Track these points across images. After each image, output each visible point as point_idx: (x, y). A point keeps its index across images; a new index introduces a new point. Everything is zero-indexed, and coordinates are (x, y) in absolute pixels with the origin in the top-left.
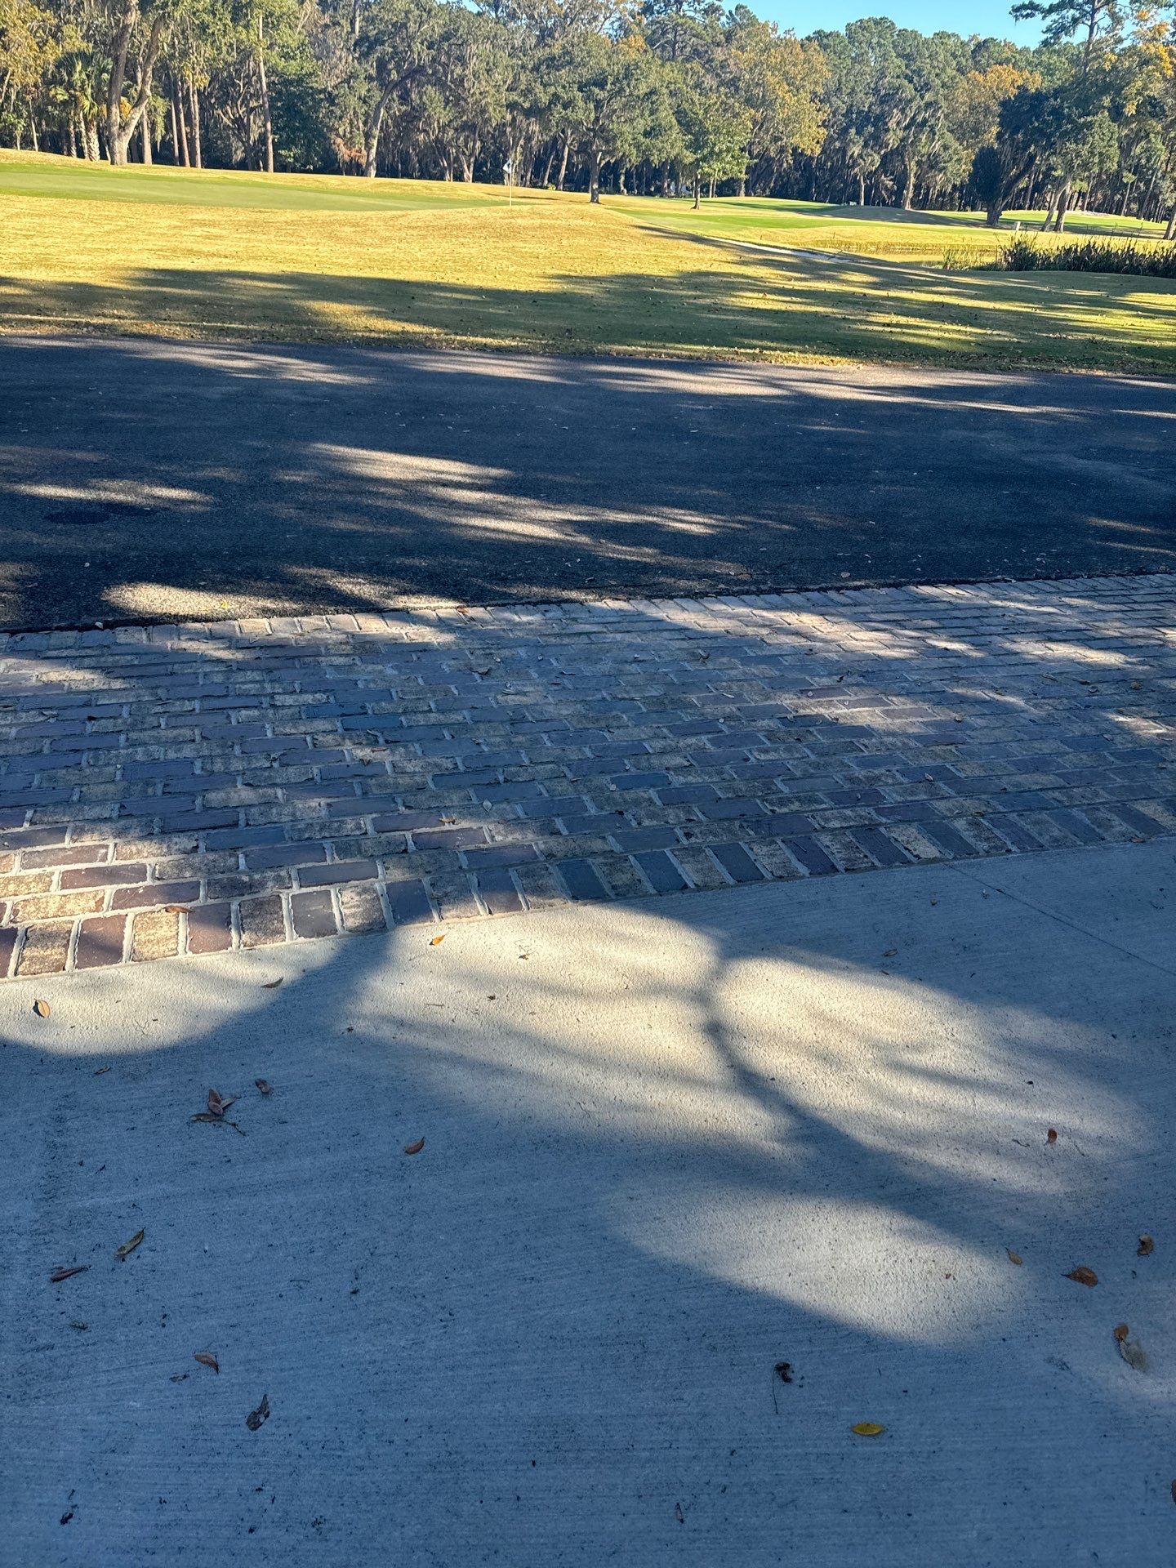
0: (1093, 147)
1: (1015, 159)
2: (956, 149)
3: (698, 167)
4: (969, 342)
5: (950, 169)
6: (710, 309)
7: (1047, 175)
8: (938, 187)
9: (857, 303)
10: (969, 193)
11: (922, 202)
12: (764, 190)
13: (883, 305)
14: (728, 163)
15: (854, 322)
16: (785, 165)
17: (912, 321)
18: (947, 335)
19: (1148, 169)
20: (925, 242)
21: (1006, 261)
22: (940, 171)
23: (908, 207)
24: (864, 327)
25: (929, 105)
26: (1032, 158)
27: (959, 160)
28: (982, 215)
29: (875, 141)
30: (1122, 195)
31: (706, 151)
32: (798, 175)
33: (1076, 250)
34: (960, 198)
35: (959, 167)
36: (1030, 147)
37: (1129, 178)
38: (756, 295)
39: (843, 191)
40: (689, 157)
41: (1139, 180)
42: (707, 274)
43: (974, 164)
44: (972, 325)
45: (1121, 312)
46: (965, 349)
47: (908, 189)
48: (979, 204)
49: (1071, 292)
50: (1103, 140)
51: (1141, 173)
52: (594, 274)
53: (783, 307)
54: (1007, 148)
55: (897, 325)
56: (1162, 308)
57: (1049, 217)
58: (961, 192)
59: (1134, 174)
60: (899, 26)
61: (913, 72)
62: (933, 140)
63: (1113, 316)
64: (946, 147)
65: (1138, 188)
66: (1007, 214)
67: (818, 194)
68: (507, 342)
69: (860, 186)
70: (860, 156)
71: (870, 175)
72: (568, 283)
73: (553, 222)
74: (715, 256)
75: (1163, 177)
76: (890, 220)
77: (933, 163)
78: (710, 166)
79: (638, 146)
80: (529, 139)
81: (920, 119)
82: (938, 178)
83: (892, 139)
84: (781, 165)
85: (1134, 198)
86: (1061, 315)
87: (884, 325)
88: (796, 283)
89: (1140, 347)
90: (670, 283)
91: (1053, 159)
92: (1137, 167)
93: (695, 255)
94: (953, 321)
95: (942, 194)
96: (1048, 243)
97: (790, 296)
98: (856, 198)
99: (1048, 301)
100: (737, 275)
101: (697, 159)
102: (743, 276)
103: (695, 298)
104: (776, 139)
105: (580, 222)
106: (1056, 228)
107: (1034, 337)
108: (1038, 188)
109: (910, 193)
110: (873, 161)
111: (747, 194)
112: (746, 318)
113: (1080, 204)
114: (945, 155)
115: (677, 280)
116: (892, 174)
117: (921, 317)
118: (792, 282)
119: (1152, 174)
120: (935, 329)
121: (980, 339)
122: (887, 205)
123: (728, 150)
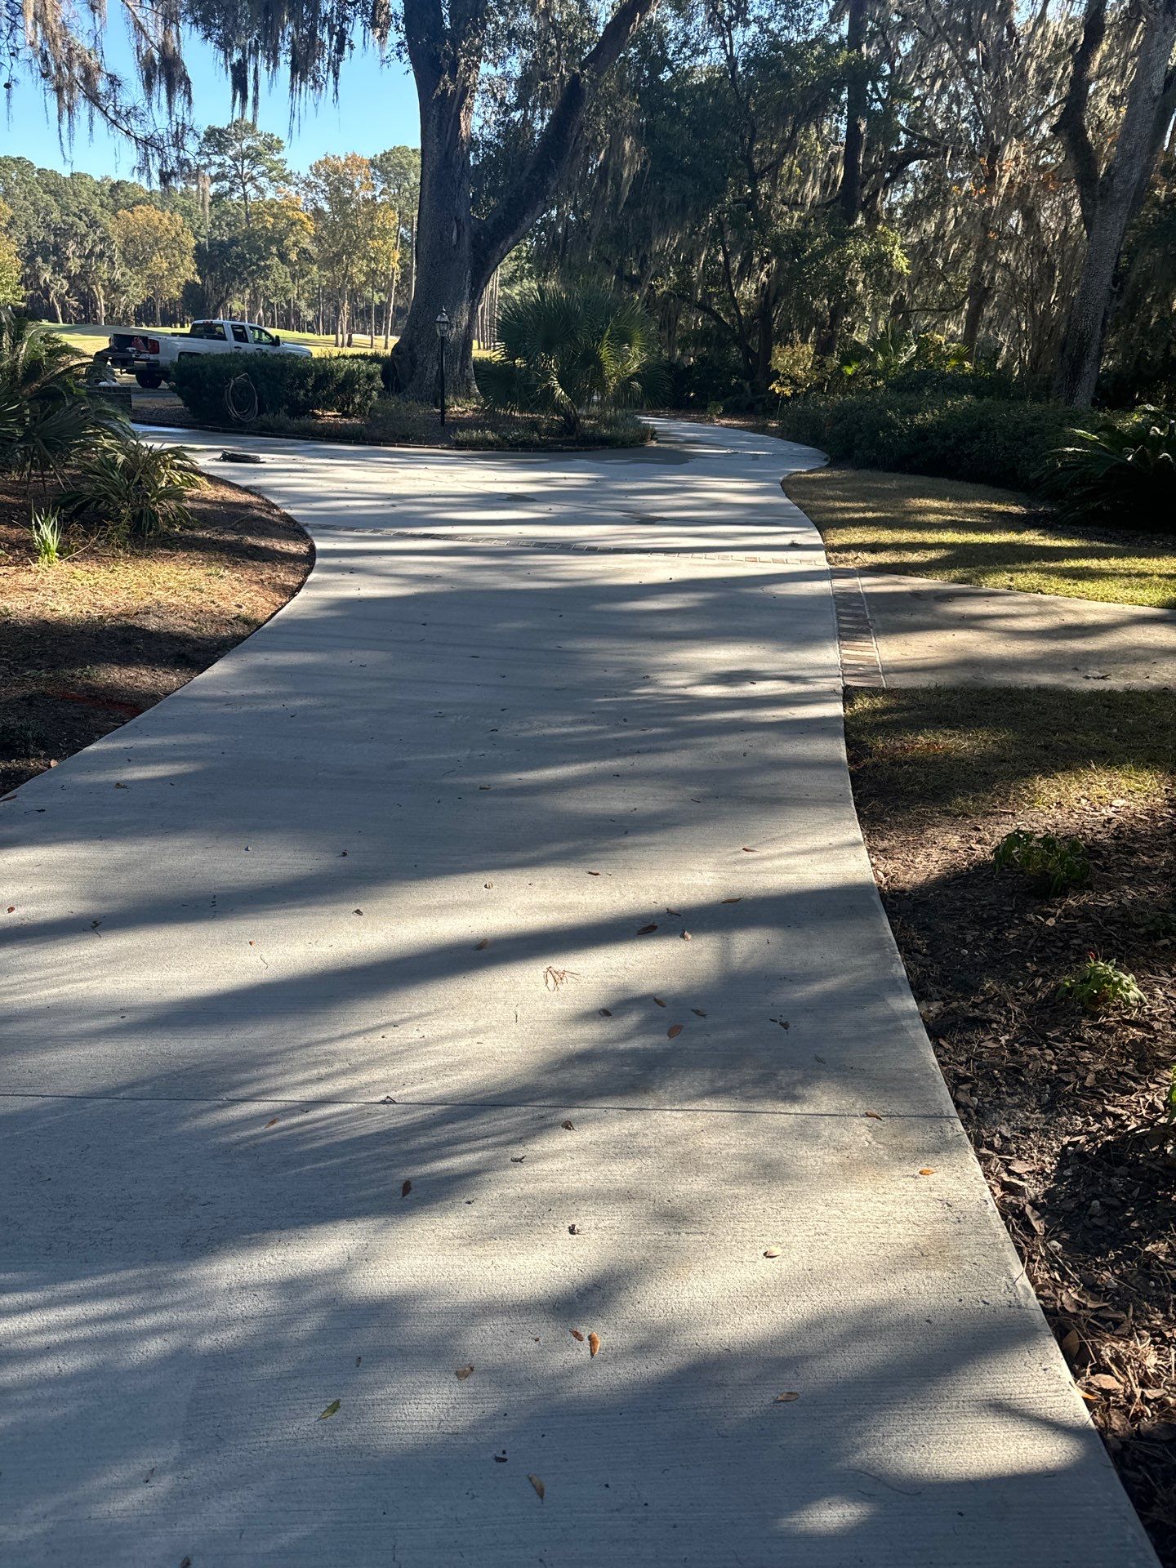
25: (102, 240)
29: (59, 267)
60: (38, 166)
61: (81, 211)
81: (97, 249)
83: (74, 266)
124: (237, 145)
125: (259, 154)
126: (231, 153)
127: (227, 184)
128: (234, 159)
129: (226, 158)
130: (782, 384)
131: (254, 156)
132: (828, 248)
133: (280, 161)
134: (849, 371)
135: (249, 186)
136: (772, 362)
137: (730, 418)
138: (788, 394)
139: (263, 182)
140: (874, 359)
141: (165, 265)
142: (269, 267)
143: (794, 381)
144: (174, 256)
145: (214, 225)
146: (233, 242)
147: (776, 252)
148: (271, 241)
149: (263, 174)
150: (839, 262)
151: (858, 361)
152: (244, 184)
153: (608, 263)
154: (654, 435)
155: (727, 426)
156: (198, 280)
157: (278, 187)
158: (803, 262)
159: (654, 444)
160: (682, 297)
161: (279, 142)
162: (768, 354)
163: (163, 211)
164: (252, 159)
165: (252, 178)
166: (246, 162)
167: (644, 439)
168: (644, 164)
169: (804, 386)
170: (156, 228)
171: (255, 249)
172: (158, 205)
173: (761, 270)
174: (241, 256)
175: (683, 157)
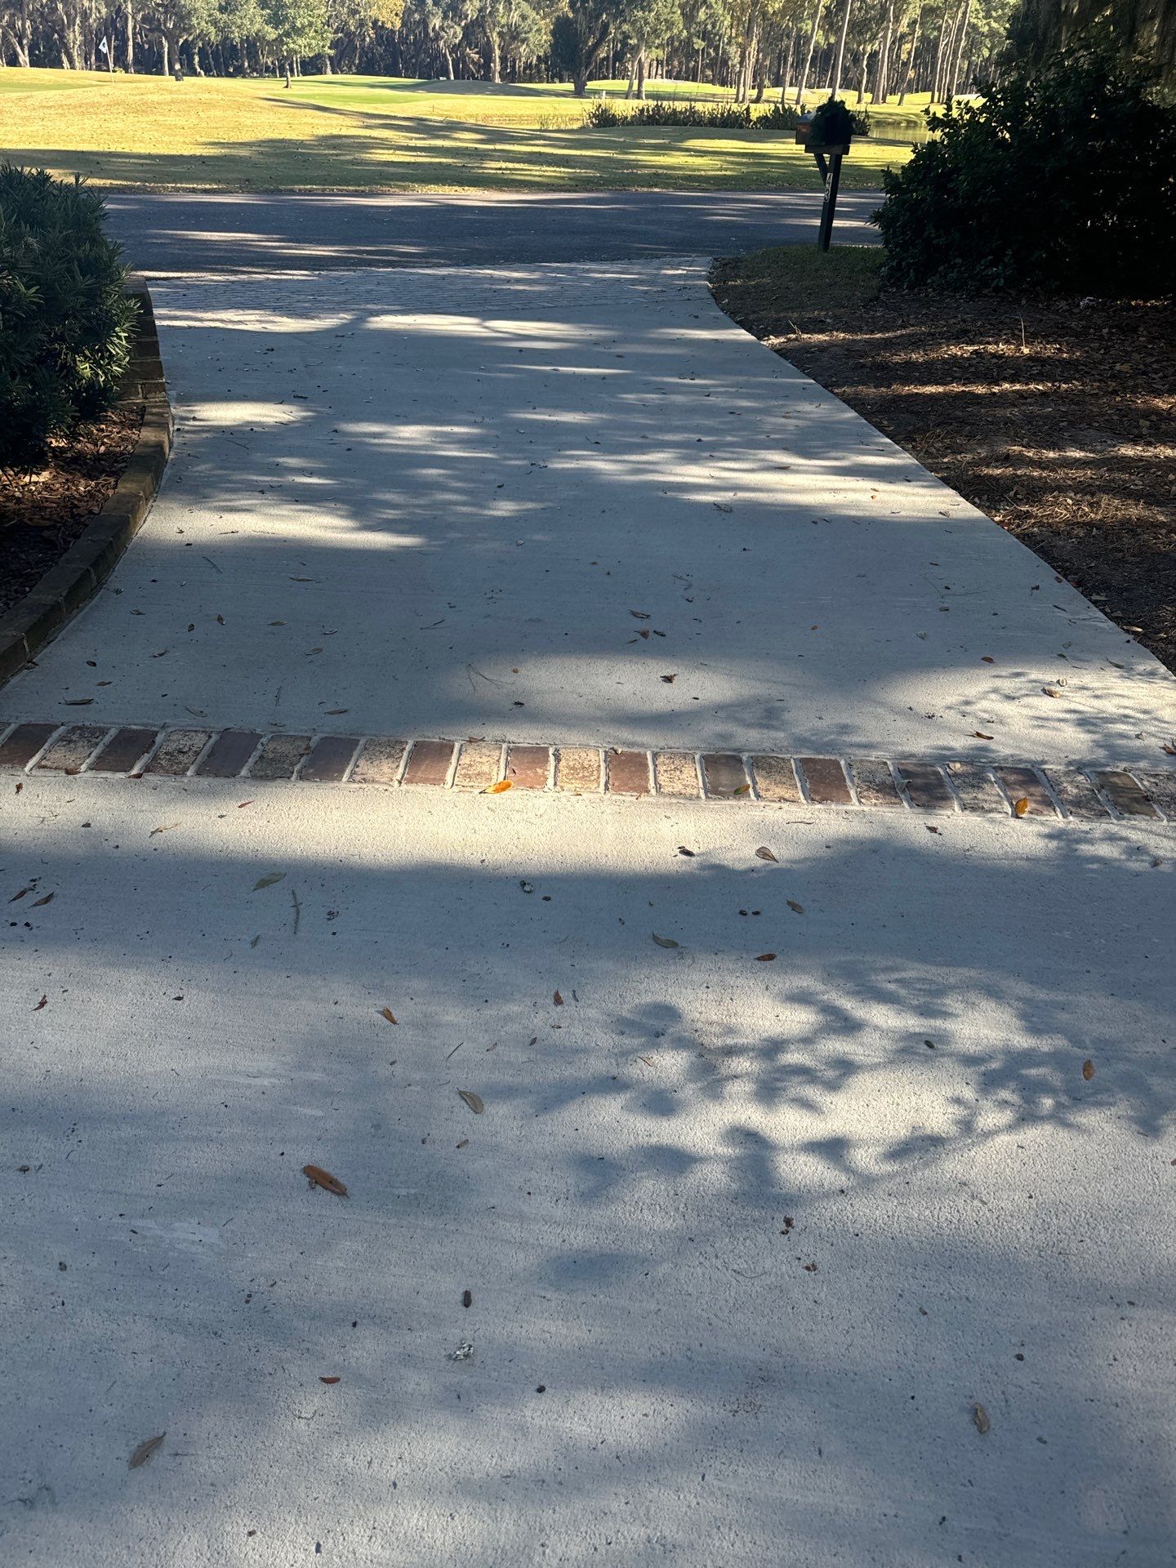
0: (658, 15)
1: (590, 28)
2: (534, 20)
3: (282, 43)
4: (563, 178)
5: (532, 39)
6: (352, 162)
7: (624, 44)
8: (523, 59)
9: (469, 155)
10: (554, 65)
11: (510, 76)
12: (350, 68)
13: (490, 156)
14: (314, 38)
15: (473, 168)
16: (368, 39)
17: (517, 166)
18: (546, 174)
19: (715, 35)
20: (519, 113)
21: (592, 122)
22: (523, 41)
23: (498, 80)
24: (481, 171)
26: (606, 26)
27: (539, 30)
28: (570, 86)
30: (695, 61)
31: (287, 26)
32: (381, 50)
33: (648, 109)
34: (547, 70)
35: (538, 39)
36: (602, 15)
37: (699, 44)
38: (386, 152)
39: (430, 66)
40: (271, 33)
41: (709, 46)
42: (340, 137)
43: (553, 33)
44: (564, 167)
45: (679, 153)
46: (561, 182)
47: (494, 62)
48: (565, 74)
49: (641, 141)
50: (666, 7)
51: (709, 39)
52: (240, 141)
53: (412, 160)
54: (581, 17)
55: (506, 169)
56: (710, 149)
57: (631, 86)
58: (546, 63)
59: (703, 40)
62: (510, 10)
63: (672, 156)
64: (524, 17)
65: (708, 54)
66: (591, 85)
67: (407, 70)
68: (208, 186)
69: (447, 60)
70: (442, 28)
71: (454, 49)
72: (223, 148)
73: (184, 96)
74: (340, 122)
75: (729, 43)
76: (482, 93)
77: (513, 35)
78: (294, 43)
79: (215, 23)
80: (85, 16)
82: (522, 50)
84: (364, 40)
85: (707, 64)
86: (633, 157)
87: (496, 169)
88: (417, 142)
89: (690, 176)
90: (310, 145)
91: (625, 27)
92: (705, 32)
93: (324, 122)
94: (549, 164)
95: (528, 66)
96: (624, 108)
97: (416, 151)
98: (447, 75)
99: (624, 148)
100: (365, 137)
101: (280, 35)
102: (370, 137)
103: (337, 155)
104: (354, 12)
105: (207, 96)
106: (638, 96)
107: (616, 174)
108: (619, 57)
109: (497, 66)
110: (455, 33)
111: (334, 72)
112: (386, 168)
113: (660, 72)
114: (525, 26)
115: (316, 143)
116: (476, 47)
117: (524, 163)
118: (414, 141)
119: (719, 40)
120: (536, 171)
121: (572, 176)
122: (477, 79)
123: (311, 24)
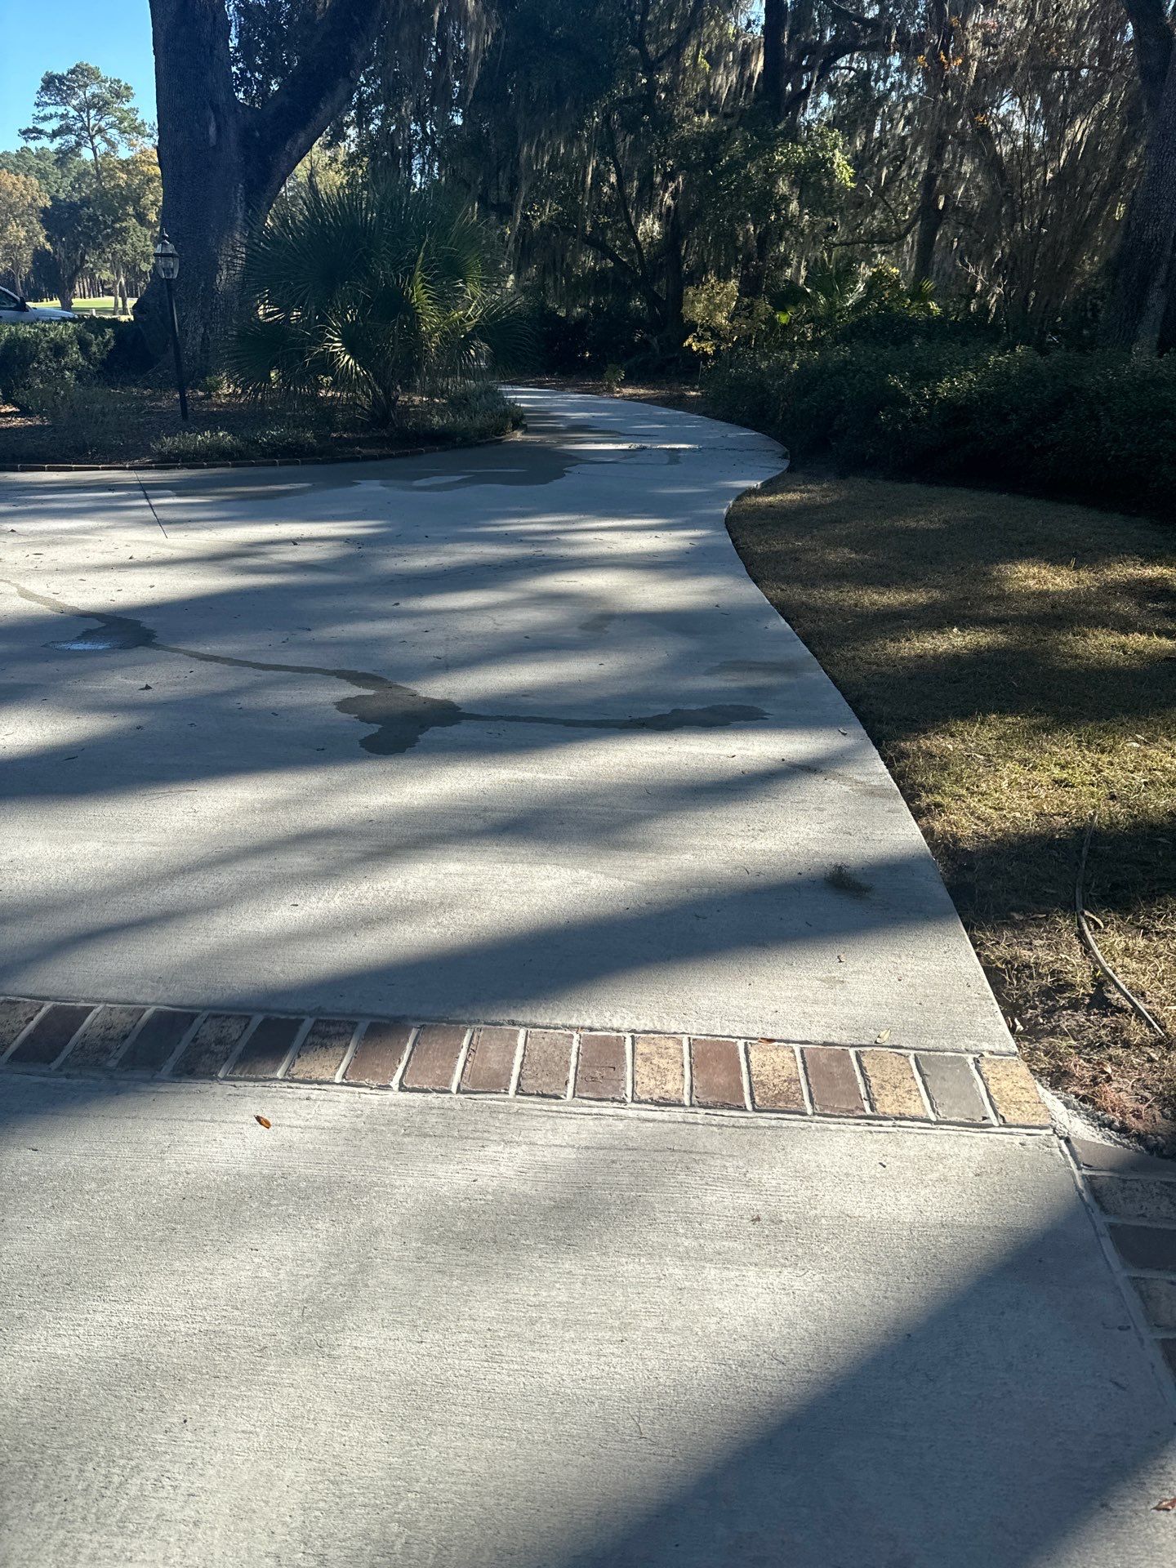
124: (81, 93)
125: (107, 103)
126: (74, 102)
127: (73, 138)
128: (79, 110)
129: (69, 108)
130: (700, 339)
131: (100, 105)
132: (750, 154)
133: (132, 110)
134: (783, 318)
135: (97, 140)
136: (685, 309)
137: (635, 385)
138: (710, 351)
139: (113, 133)
140: (813, 301)
141: (23, 234)
142: (126, 230)
143: (715, 333)
144: (31, 223)
145: (73, 188)
146: (86, 202)
147: (684, 166)
148: (125, 200)
149: (112, 126)
150: (766, 172)
151: (795, 304)
152: (92, 137)
153: (468, 186)
154: (518, 420)
155: (631, 398)
156: (48, 246)
157: (130, 140)
158: (719, 175)
159: (518, 436)
160: (567, 230)
161: (128, 88)
162: (678, 300)
163: (17, 175)
164: (99, 109)
165: (100, 131)
166: (93, 112)
167: (501, 430)
168: (497, 36)
169: (730, 340)
170: (10, 194)
171: (110, 210)
172: (11, 168)
173: (665, 191)
174: (92, 218)
175: (554, 28)
